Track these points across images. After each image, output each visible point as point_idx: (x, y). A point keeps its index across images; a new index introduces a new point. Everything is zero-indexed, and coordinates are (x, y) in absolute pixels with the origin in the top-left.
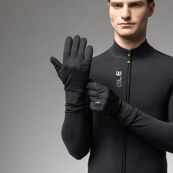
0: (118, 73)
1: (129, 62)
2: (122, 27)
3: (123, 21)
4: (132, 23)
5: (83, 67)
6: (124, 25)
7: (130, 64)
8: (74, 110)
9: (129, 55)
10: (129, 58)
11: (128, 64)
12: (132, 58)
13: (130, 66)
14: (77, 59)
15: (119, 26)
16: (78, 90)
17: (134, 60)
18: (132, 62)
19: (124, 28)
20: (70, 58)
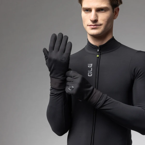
0: (89, 65)
1: (98, 56)
2: (91, 28)
3: (91, 23)
4: (99, 24)
5: (63, 59)
6: (92, 27)
7: (99, 58)
8: (56, 93)
9: (98, 50)
10: (98, 53)
11: (98, 58)
12: (101, 52)
13: (99, 59)
14: (59, 53)
15: (88, 27)
16: (59, 77)
17: (102, 54)
18: (101, 56)
19: (93, 29)
20: (54, 51)
